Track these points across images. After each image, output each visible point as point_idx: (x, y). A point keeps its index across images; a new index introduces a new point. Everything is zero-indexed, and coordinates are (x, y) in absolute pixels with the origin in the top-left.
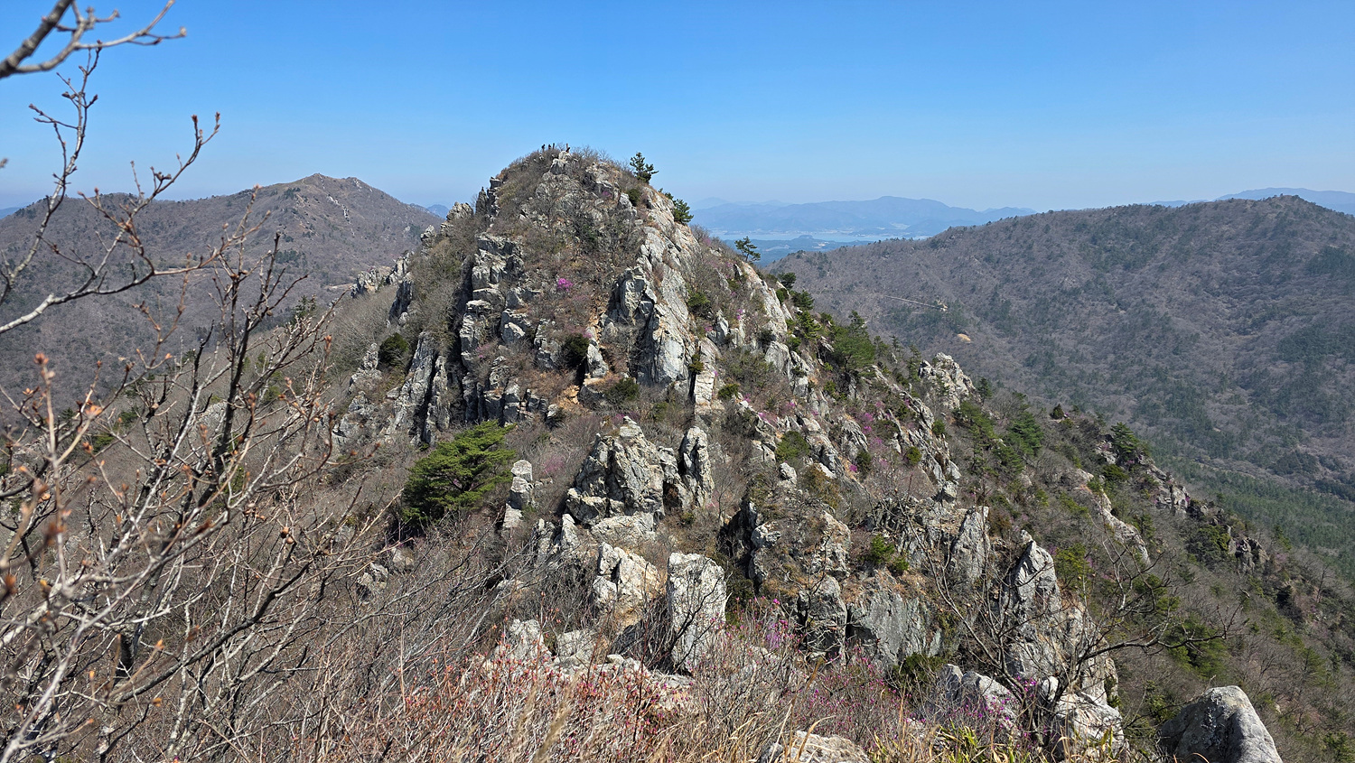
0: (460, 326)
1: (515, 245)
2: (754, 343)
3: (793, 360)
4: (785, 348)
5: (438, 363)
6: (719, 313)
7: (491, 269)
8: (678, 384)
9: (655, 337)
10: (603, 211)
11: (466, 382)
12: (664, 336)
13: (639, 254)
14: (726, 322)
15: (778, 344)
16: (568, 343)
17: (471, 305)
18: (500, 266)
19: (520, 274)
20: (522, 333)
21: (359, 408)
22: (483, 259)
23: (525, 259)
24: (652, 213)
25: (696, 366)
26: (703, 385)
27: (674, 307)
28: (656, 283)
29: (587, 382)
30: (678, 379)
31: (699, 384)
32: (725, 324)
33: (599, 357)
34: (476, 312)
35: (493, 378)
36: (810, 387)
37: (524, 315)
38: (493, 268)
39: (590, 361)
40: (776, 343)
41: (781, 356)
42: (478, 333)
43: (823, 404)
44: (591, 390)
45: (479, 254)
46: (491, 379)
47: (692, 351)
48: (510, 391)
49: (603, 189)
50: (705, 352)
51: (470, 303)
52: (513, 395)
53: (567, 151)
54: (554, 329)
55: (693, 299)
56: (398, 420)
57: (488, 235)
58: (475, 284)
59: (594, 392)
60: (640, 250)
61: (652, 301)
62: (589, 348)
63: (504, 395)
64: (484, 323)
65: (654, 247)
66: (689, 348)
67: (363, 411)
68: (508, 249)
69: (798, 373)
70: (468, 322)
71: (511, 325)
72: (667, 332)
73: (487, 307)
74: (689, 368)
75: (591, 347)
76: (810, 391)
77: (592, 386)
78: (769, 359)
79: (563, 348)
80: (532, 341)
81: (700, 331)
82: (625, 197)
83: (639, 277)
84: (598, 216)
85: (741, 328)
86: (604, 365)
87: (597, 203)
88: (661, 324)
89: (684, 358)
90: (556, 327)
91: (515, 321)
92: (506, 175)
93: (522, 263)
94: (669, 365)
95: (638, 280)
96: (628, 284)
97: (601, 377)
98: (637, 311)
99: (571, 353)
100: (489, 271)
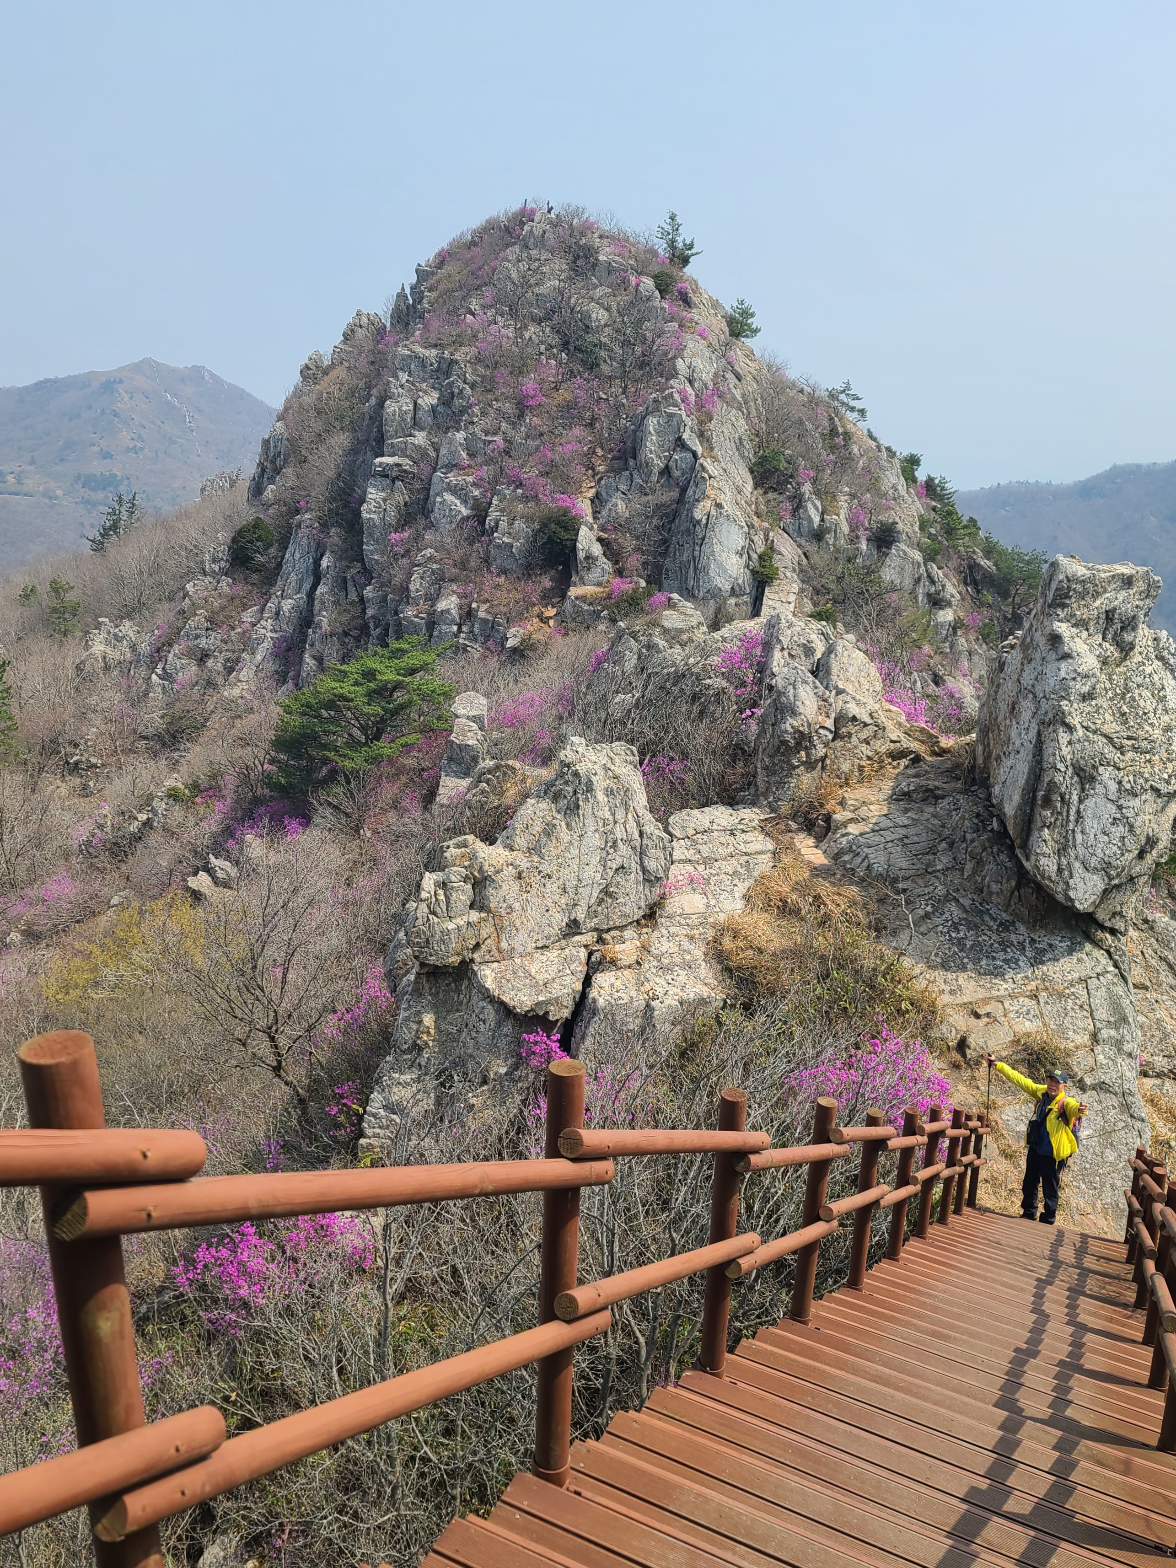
0: (362, 501)
1: (457, 362)
2: (864, 546)
3: (929, 577)
4: (918, 556)
5: (325, 563)
6: (807, 488)
7: (415, 403)
8: (732, 601)
9: (699, 513)
10: (608, 309)
11: (369, 592)
12: (713, 512)
13: (674, 374)
14: (818, 504)
15: (904, 547)
16: (544, 525)
17: (381, 464)
18: (430, 399)
19: (463, 410)
20: (465, 512)
21: (197, 637)
22: (402, 386)
23: (473, 386)
24: (694, 314)
25: (766, 571)
26: (777, 605)
27: (730, 467)
28: (701, 423)
29: (573, 592)
30: (733, 592)
31: (770, 602)
32: (817, 508)
33: (597, 550)
34: (390, 476)
35: (416, 585)
36: (955, 627)
37: (470, 479)
38: (420, 401)
39: (581, 555)
40: (902, 546)
41: (909, 568)
42: (392, 513)
43: (976, 658)
44: (582, 605)
45: (396, 377)
46: (412, 587)
47: (760, 547)
48: (442, 605)
49: (610, 270)
50: (782, 550)
51: (378, 460)
52: (448, 611)
53: (549, 212)
54: (521, 502)
55: (762, 461)
56: (259, 658)
57: (411, 346)
58: (390, 429)
59: (586, 607)
60: (674, 368)
61: (694, 454)
62: (581, 533)
63: (432, 613)
64: (401, 496)
65: (698, 363)
66: (756, 539)
67: (203, 643)
68: (445, 368)
69: (937, 602)
70: (374, 494)
71: (449, 497)
72: (719, 506)
73: (407, 467)
74: (754, 572)
75: (583, 531)
76: (955, 633)
77: (582, 598)
78: (888, 574)
79: (536, 533)
80: (482, 522)
81: (774, 516)
82: (648, 283)
83: (672, 410)
84: (599, 315)
85: (842, 517)
86: (605, 564)
87: (599, 292)
88: (709, 492)
89: (745, 556)
90: (525, 499)
91: (454, 490)
92: (442, 259)
93: (468, 390)
94: (721, 566)
95: (671, 416)
96: (652, 423)
97: (599, 584)
98: (666, 471)
99: (550, 540)
100: (411, 407)
